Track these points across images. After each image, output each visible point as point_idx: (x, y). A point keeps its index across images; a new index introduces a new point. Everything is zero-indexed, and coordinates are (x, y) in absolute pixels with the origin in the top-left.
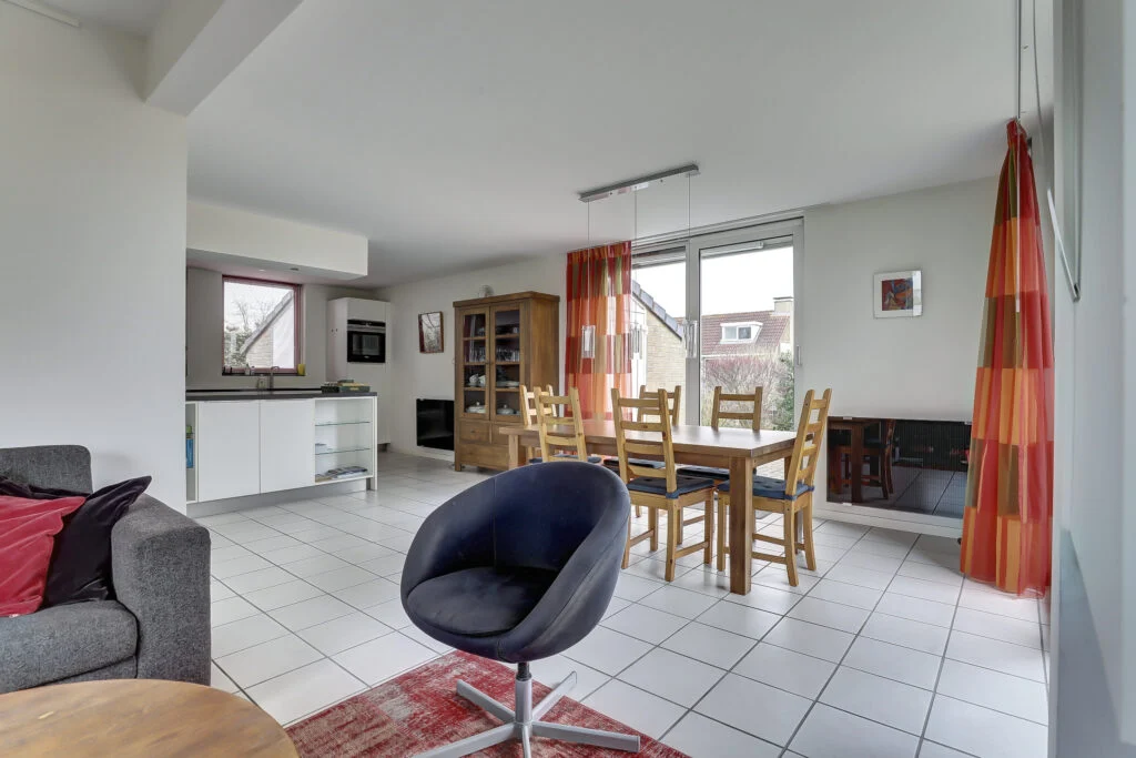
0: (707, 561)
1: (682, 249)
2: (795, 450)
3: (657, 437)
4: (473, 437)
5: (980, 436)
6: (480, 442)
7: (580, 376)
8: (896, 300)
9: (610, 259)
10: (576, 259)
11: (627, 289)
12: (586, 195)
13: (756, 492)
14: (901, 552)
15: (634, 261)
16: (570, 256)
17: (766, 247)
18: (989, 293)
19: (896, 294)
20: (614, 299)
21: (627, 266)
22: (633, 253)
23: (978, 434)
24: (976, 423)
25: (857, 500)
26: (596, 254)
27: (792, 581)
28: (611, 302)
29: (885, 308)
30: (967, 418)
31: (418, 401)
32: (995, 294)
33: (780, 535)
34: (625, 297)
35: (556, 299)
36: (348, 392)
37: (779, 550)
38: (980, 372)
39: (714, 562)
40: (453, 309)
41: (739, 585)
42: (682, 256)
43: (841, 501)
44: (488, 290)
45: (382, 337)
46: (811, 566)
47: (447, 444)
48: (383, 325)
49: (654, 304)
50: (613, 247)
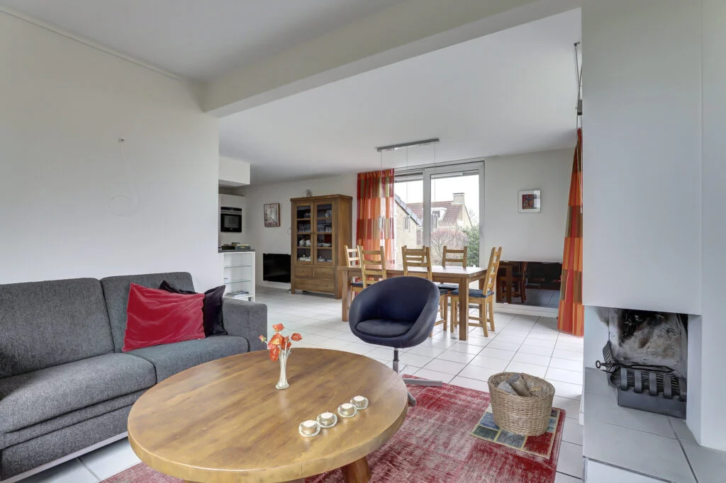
0: (445, 329)
1: (421, 173)
2: (487, 275)
3: (424, 270)
4: (303, 274)
5: (566, 268)
6: (307, 277)
7: (365, 241)
8: (529, 204)
9: (383, 178)
10: (362, 178)
11: (392, 195)
12: (380, 149)
13: (470, 295)
14: (532, 324)
15: (396, 179)
16: (359, 175)
17: (464, 175)
18: (570, 204)
19: (528, 201)
20: (385, 199)
21: (392, 181)
22: (395, 174)
23: (565, 267)
24: (564, 263)
25: (510, 302)
26: (375, 175)
27: (486, 335)
28: (383, 201)
29: (524, 208)
30: (561, 261)
31: (264, 255)
32: (572, 205)
33: (478, 317)
34: (391, 199)
35: (350, 199)
36: (240, 249)
37: (477, 322)
38: (566, 239)
39: (449, 329)
40: (290, 203)
41: (463, 337)
42: (421, 177)
43: (503, 303)
44: (309, 192)
45: (240, 217)
46: (493, 329)
47: (286, 279)
48: (240, 210)
49: (401, 201)
50: (384, 172)
